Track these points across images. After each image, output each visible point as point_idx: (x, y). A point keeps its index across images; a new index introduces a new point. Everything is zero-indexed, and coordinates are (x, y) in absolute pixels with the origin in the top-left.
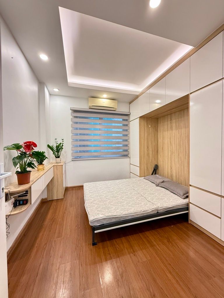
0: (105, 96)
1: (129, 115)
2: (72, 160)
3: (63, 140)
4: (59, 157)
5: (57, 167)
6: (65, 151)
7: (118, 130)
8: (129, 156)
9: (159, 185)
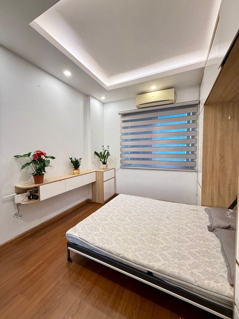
0: (153, 87)
1: (197, 104)
2: (121, 168)
3: (108, 147)
4: (105, 164)
5: (98, 173)
6: (115, 158)
7: (181, 130)
8: (195, 169)
9: (214, 229)
